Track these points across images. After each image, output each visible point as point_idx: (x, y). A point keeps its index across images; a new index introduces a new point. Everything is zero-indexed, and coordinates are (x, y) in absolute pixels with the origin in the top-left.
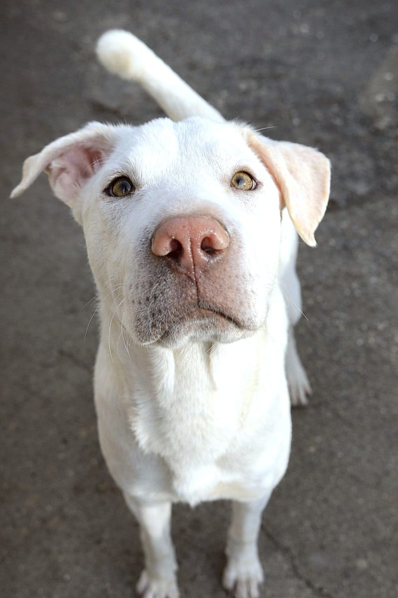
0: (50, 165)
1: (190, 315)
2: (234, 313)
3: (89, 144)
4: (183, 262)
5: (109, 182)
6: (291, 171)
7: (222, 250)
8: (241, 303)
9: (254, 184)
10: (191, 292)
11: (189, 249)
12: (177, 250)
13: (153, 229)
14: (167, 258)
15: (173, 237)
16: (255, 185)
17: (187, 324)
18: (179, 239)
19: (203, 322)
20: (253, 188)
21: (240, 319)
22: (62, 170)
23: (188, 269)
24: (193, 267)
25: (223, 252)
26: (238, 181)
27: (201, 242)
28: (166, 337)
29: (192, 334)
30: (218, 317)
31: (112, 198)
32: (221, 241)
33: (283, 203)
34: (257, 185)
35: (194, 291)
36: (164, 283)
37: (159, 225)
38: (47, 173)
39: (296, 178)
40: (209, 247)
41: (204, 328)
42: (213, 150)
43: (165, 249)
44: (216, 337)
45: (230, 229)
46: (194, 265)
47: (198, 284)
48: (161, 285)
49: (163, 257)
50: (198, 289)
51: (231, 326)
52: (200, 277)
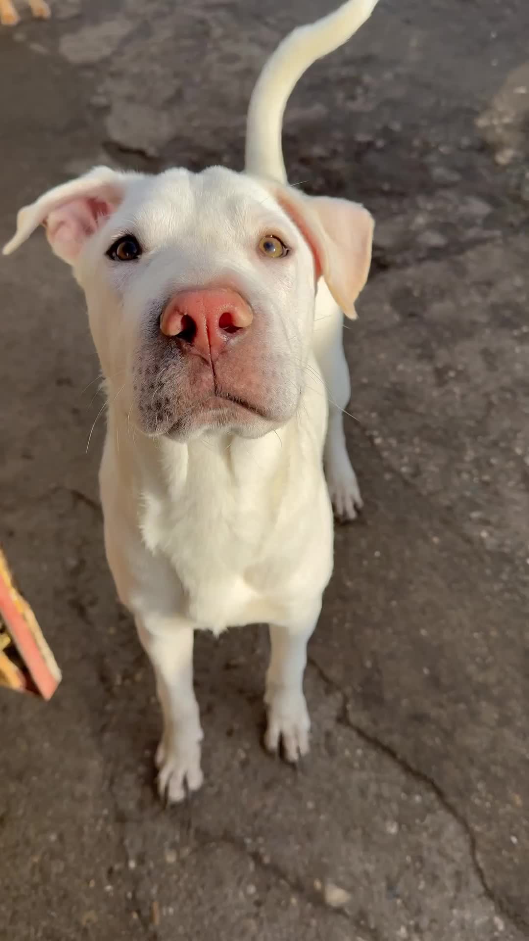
0: (47, 217)
1: (205, 405)
2: (258, 403)
3: (93, 195)
4: (197, 341)
5: (112, 243)
6: (327, 230)
7: (244, 328)
8: (268, 390)
10: (206, 377)
11: (205, 331)
12: (190, 328)
13: (163, 303)
14: (177, 338)
15: (185, 314)
16: (286, 251)
17: (201, 415)
18: (191, 314)
19: (220, 412)
20: (284, 254)
21: (267, 409)
22: (61, 224)
23: (202, 350)
24: (209, 348)
25: (246, 331)
26: (267, 246)
27: (219, 319)
28: (176, 429)
29: (206, 427)
30: (239, 407)
31: (117, 262)
32: (242, 318)
33: (319, 270)
34: (288, 251)
35: (211, 376)
36: (174, 367)
37: (169, 299)
38: (44, 225)
39: (334, 238)
40: (228, 324)
41: (221, 420)
42: (237, 207)
43: (175, 327)
44: (237, 431)
45: (254, 303)
46: (210, 346)
47: (215, 368)
48: (170, 369)
49: (174, 338)
50: (215, 374)
51: (256, 418)
52: (217, 359)
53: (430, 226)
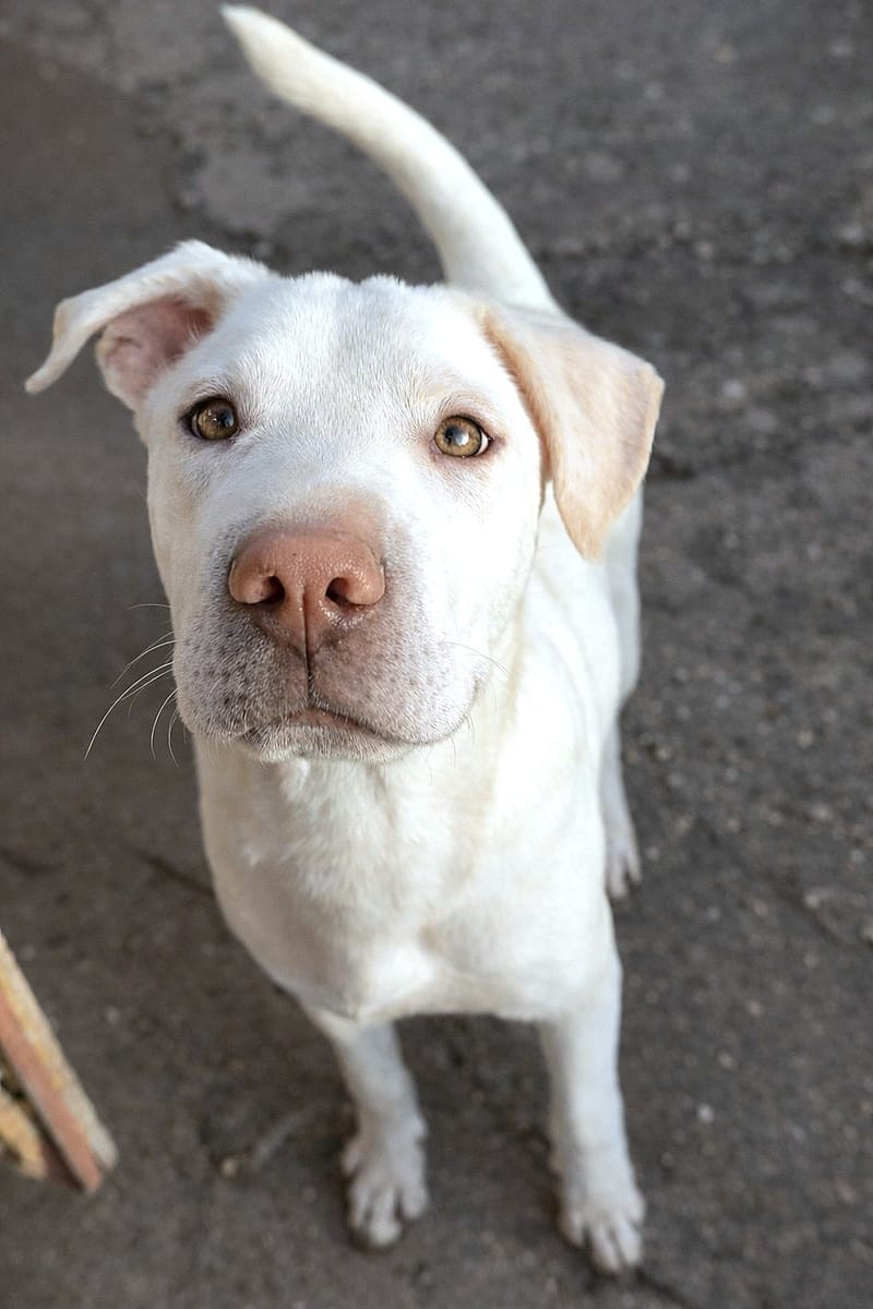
5: (194, 402)
7: (367, 605)
9: (485, 440)
11: (299, 601)
15: (271, 574)
16: (487, 444)
18: (281, 576)
20: (481, 450)
24: (304, 630)
25: (370, 609)
27: (327, 586)
34: (491, 442)
35: (304, 675)
46: (307, 627)
47: (312, 664)
49: (251, 606)
50: (310, 674)
52: (318, 651)
53: (760, 401)
